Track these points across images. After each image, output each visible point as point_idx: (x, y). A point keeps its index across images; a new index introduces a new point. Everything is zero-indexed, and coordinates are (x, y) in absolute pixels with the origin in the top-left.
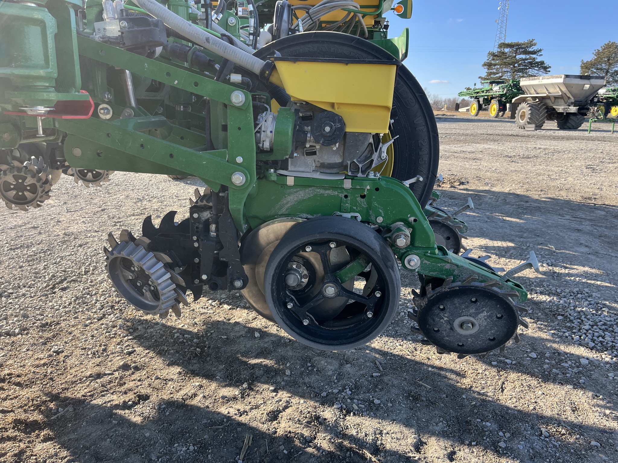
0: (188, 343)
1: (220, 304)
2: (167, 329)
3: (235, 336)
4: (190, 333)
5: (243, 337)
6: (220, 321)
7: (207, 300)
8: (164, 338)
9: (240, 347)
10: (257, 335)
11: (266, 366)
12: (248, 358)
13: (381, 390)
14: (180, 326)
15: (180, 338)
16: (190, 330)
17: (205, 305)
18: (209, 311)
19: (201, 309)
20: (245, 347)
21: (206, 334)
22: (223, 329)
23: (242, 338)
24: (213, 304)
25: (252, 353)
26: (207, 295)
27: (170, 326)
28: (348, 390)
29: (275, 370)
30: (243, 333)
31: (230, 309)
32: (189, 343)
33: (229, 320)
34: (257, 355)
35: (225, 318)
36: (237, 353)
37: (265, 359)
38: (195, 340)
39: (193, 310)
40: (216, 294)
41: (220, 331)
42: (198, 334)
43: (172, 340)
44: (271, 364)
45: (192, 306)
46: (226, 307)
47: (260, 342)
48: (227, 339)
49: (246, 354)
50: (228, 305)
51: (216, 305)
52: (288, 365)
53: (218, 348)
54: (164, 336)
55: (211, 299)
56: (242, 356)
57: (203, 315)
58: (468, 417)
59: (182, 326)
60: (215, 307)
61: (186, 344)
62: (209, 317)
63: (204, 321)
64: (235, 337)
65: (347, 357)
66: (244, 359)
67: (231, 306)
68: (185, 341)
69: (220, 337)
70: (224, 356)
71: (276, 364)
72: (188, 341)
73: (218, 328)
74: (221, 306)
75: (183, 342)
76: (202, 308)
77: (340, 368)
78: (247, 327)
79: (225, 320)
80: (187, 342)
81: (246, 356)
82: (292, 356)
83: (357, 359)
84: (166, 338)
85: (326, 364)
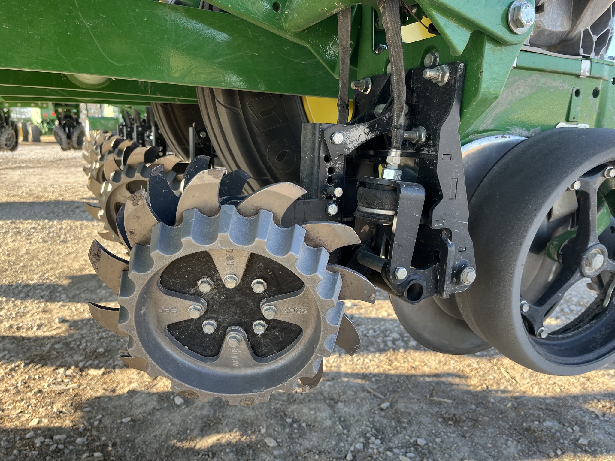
0: (68, 448)
1: (81, 370)
2: (12, 436)
3: (144, 412)
4: (59, 430)
5: (158, 410)
6: (99, 398)
7: (54, 370)
8: (15, 452)
9: (165, 428)
10: (178, 401)
11: (229, 444)
12: (191, 440)
13: (410, 423)
14: (34, 423)
15: (49, 445)
16: (57, 425)
17: (56, 379)
18: (68, 387)
19: (53, 387)
20: (173, 424)
21: (92, 424)
22: (115, 408)
23: (158, 413)
24: (69, 372)
25: (192, 431)
26: (48, 362)
27: (14, 429)
28: (373, 439)
29: (248, 445)
30: (153, 404)
31: (104, 374)
32: (71, 447)
33: (114, 391)
34: (202, 430)
35: (106, 390)
36: (168, 438)
37: (218, 432)
38: (79, 440)
39: (40, 391)
40: (62, 358)
41: (112, 412)
42: (78, 429)
43: (36, 453)
44: (234, 438)
45: (32, 386)
46: (93, 372)
47: (193, 410)
48: (133, 420)
49: (183, 435)
50: (98, 367)
51: (74, 374)
52: (263, 431)
53: (128, 440)
54: (13, 448)
55: (60, 366)
56: (180, 440)
57: (62, 395)
58: (522, 423)
59: (38, 423)
60: (74, 377)
61: (66, 451)
62: (75, 396)
63: (72, 404)
64: (145, 415)
65: (328, 394)
66: (187, 445)
67: (103, 370)
68: (61, 447)
69: (119, 421)
70: (149, 450)
71: (243, 435)
72: (67, 445)
73: (104, 409)
74: (84, 374)
75: (57, 451)
76: (54, 384)
77: (334, 412)
78: (154, 394)
79: (107, 393)
80: (65, 447)
81: (186, 439)
82: (257, 416)
83: (344, 393)
84: (20, 451)
85: (312, 412)
